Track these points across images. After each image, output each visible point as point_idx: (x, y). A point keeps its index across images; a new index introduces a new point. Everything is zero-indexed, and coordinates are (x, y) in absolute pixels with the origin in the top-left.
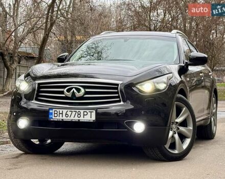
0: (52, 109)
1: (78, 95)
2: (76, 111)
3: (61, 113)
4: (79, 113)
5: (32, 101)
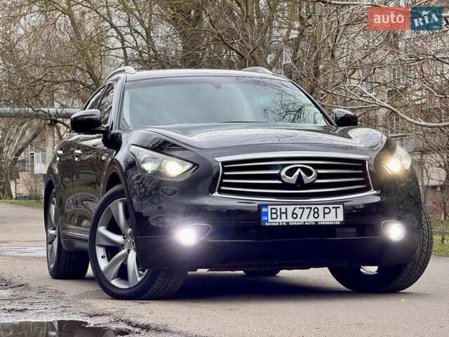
0: (266, 206)
1: (308, 180)
2: (311, 208)
3: (283, 213)
4: (316, 210)
5: (214, 195)
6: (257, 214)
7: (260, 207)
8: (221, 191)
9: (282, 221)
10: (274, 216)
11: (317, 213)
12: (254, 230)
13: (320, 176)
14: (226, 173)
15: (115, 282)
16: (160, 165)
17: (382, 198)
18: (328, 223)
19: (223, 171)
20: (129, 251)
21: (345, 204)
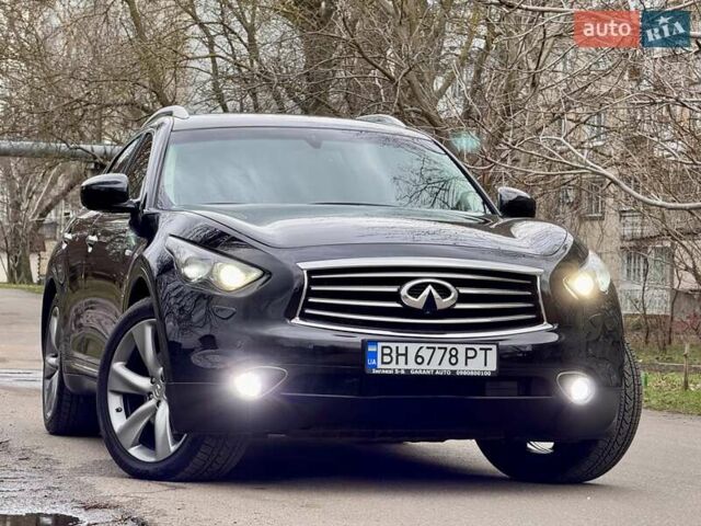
0: (375, 342)
1: (443, 303)
2: (446, 349)
3: (402, 355)
4: (454, 353)
5: (293, 321)
6: (360, 354)
7: (365, 344)
8: (304, 317)
9: (399, 367)
10: (387, 359)
11: (455, 356)
12: (355, 380)
13: (462, 298)
14: (313, 288)
15: (135, 452)
16: (211, 271)
17: (560, 337)
18: (472, 373)
19: (309, 285)
20: (158, 403)
21: (501, 343)
